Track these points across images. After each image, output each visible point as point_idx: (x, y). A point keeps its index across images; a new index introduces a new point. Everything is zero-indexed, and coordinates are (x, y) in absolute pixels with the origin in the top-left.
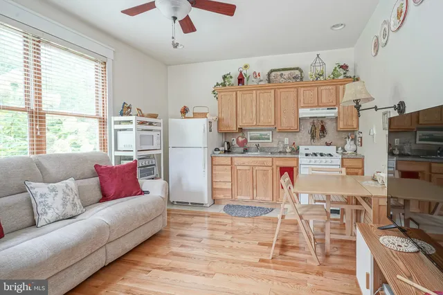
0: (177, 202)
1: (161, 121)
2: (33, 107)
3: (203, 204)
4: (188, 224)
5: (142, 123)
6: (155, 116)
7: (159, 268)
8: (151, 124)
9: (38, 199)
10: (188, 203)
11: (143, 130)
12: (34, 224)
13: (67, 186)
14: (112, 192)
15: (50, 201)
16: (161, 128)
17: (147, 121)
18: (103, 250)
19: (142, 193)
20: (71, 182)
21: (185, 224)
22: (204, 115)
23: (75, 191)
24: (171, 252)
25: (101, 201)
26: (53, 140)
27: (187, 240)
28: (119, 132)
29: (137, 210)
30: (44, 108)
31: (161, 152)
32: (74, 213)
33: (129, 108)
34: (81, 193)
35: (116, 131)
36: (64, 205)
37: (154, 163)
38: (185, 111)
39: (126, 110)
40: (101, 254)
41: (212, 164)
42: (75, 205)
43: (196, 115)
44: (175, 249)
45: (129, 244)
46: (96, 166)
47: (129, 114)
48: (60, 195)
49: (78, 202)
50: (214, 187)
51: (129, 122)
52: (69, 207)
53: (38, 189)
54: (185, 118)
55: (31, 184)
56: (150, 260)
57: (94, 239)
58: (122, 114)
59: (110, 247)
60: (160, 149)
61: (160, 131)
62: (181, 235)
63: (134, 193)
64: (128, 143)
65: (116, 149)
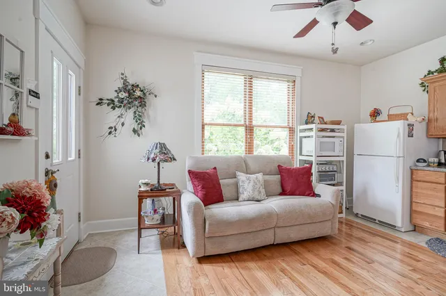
0: (362, 215)
1: (345, 127)
2: (247, 123)
3: (395, 227)
4: (364, 241)
5: (322, 130)
6: (338, 123)
7: (314, 267)
8: (333, 130)
9: (241, 184)
10: (375, 220)
11: (323, 137)
12: (237, 199)
13: (257, 178)
14: (288, 189)
15: (246, 185)
16: (345, 135)
17: (328, 127)
18: (272, 230)
19: (315, 195)
20: (260, 176)
21: (361, 240)
22: (403, 117)
23: (262, 182)
24: (332, 259)
25: (281, 194)
26: (258, 146)
27: (355, 256)
28: (303, 139)
29: (302, 208)
30: (254, 123)
31: (344, 159)
32: (259, 198)
33: (312, 117)
34: (266, 184)
35: (301, 138)
36: (253, 190)
37: (335, 170)
38: (375, 114)
39: (310, 119)
40: (271, 233)
41: (412, 178)
42: (260, 192)
43: (391, 118)
44: (337, 258)
45: (294, 235)
46: (279, 166)
47: (312, 123)
48: (252, 183)
49: (263, 191)
50: (414, 208)
51: (311, 129)
52: (256, 193)
53: (242, 176)
54: (375, 121)
55: (238, 173)
56: (309, 256)
57: (264, 220)
58: (307, 123)
59: (278, 231)
60: (343, 156)
61: (343, 137)
62: (350, 248)
63: (307, 193)
64: (310, 149)
65: (301, 154)
